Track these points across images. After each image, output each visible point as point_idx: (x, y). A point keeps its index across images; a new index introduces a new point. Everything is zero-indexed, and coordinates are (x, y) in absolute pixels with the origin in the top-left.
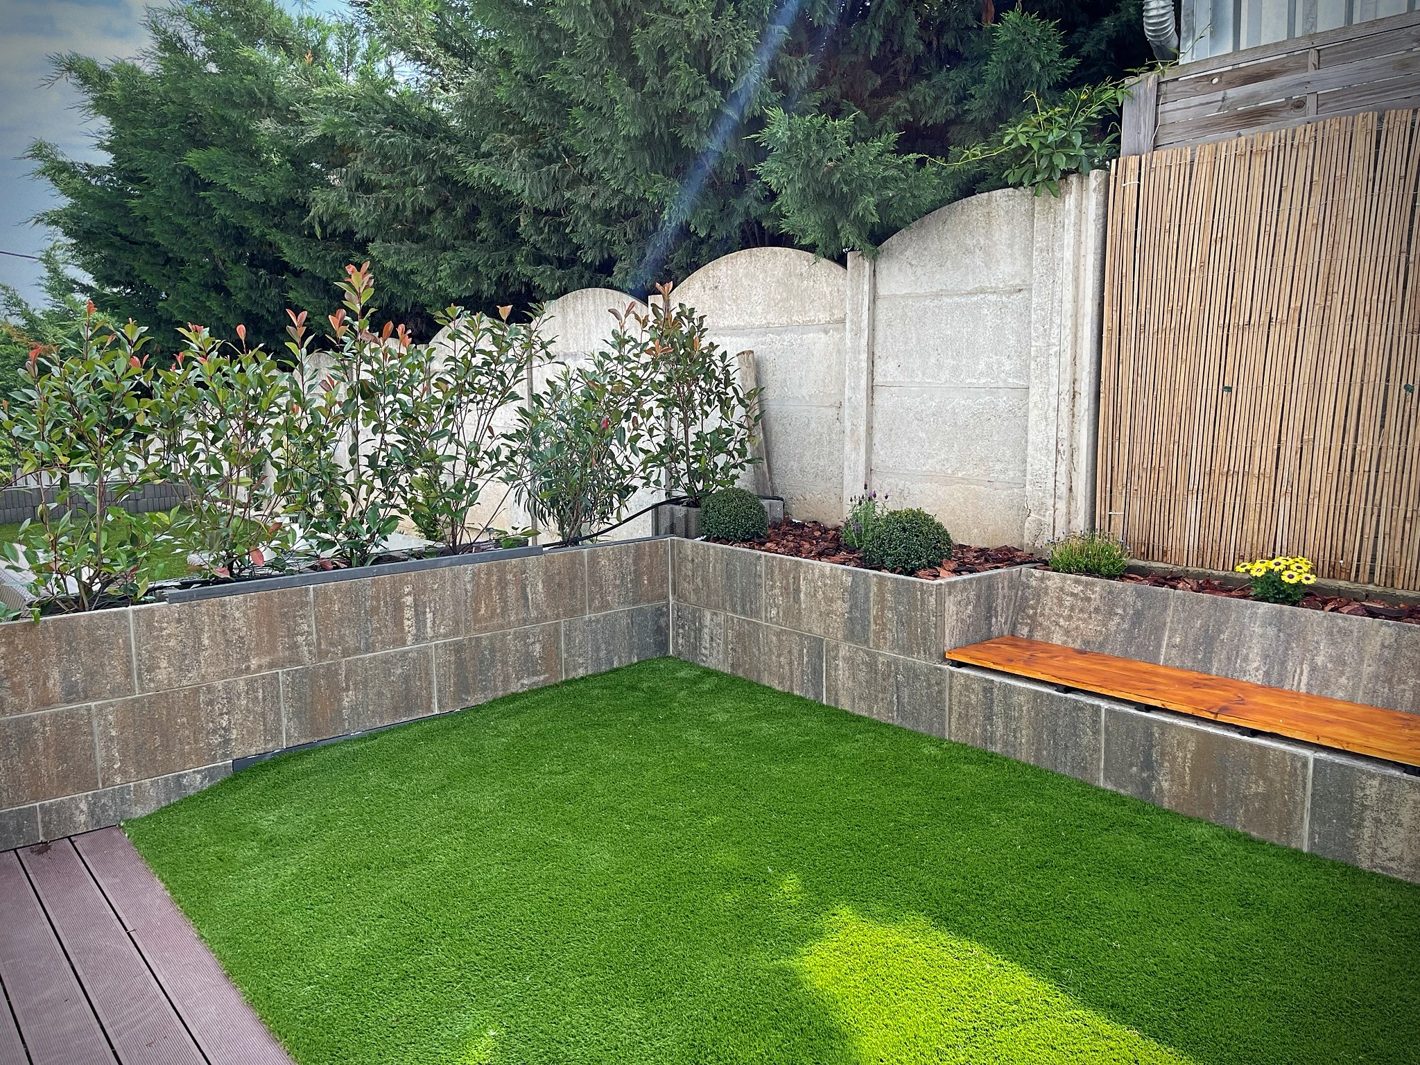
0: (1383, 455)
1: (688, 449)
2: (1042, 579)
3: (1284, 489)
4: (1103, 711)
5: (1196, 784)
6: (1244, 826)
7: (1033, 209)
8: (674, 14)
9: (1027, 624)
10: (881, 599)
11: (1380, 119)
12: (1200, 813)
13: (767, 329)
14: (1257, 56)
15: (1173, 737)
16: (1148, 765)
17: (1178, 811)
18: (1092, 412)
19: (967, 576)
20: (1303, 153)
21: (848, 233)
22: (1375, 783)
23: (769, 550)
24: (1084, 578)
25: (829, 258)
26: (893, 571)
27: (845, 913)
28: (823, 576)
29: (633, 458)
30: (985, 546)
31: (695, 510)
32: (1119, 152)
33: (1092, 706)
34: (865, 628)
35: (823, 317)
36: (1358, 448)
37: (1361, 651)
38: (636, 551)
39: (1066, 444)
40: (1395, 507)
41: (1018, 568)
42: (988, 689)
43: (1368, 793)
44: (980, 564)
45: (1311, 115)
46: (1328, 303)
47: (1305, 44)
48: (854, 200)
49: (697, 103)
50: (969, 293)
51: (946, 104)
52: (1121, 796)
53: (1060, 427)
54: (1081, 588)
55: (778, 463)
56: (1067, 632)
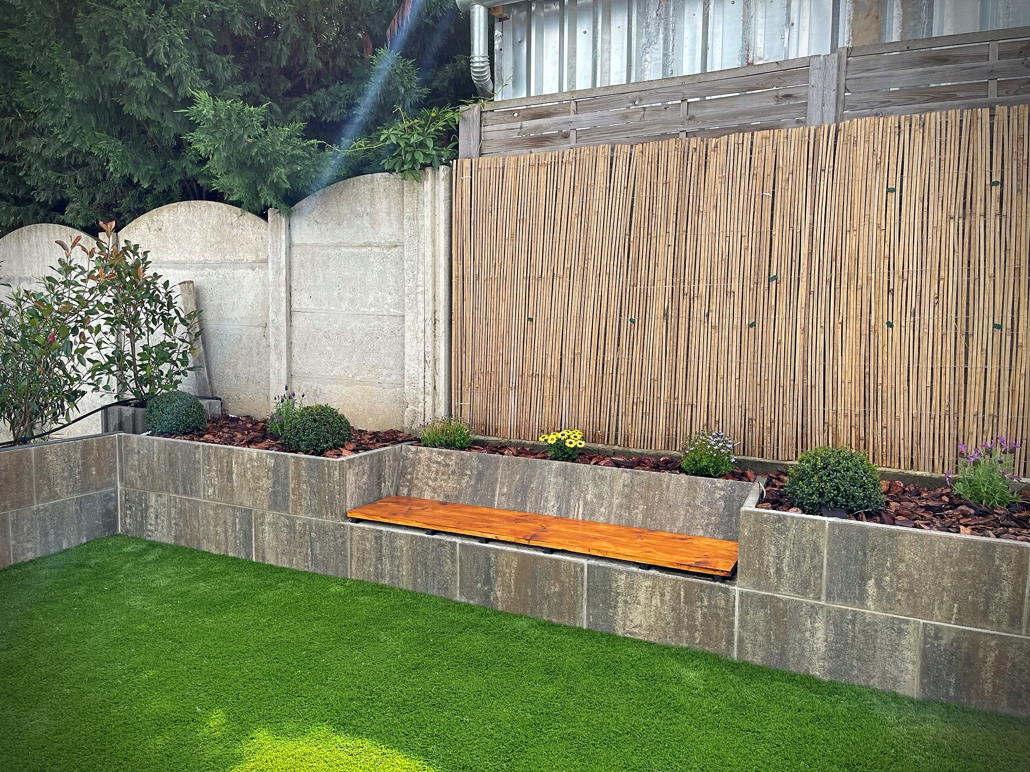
0: (619, 363)
1: (134, 359)
2: (416, 453)
3: (565, 385)
4: (458, 545)
5: (518, 591)
6: (548, 616)
7: (403, 189)
8: (113, 6)
9: (406, 486)
10: (298, 476)
11: (613, 150)
12: (521, 610)
13: (204, 264)
14: (541, 101)
15: (503, 559)
16: (488, 581)
17: (508, 611)
18: (447, 333)
19: (363, 454)
20: (569, 167)
21: (267, 196)
22: (623, 577)
23: (206, 441)
24: (444, 450)
25: (253, 213)
26: (306, 453)
27: (262, 736)
28: (251, 459)
29: (80, 367)
30: (377, 430)
31: (141, 410)
32: (458, 155)
33: (450, 542)
34: (286, 499)
35: (251, 257)
36: (606, 359)
37: (612, 489)
38: (84, 447)
39: (431, 356)
40: (628, 396)
41: (399, 445)
42: (378, 537)
43: (619, 584)
44: (373, 444)
45: (573, 144)
46: (586, 266)
47: (569, 97)
48: (270, 171)
49: (135, 80)
50: (360, 246)
51: (340, 108)
52: (471, 605)
53: (426, 344)
54: (442, 458)
55: (216, 370)
56: (434, 490)
